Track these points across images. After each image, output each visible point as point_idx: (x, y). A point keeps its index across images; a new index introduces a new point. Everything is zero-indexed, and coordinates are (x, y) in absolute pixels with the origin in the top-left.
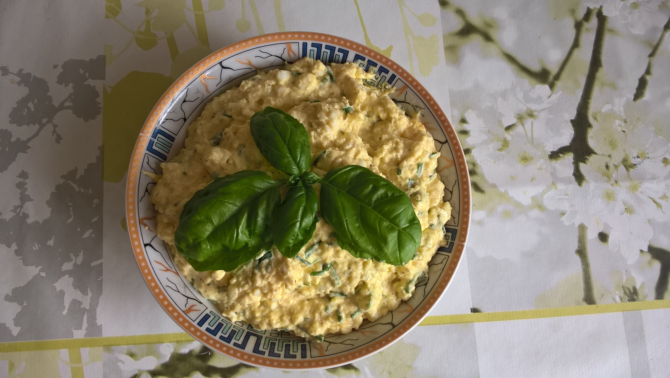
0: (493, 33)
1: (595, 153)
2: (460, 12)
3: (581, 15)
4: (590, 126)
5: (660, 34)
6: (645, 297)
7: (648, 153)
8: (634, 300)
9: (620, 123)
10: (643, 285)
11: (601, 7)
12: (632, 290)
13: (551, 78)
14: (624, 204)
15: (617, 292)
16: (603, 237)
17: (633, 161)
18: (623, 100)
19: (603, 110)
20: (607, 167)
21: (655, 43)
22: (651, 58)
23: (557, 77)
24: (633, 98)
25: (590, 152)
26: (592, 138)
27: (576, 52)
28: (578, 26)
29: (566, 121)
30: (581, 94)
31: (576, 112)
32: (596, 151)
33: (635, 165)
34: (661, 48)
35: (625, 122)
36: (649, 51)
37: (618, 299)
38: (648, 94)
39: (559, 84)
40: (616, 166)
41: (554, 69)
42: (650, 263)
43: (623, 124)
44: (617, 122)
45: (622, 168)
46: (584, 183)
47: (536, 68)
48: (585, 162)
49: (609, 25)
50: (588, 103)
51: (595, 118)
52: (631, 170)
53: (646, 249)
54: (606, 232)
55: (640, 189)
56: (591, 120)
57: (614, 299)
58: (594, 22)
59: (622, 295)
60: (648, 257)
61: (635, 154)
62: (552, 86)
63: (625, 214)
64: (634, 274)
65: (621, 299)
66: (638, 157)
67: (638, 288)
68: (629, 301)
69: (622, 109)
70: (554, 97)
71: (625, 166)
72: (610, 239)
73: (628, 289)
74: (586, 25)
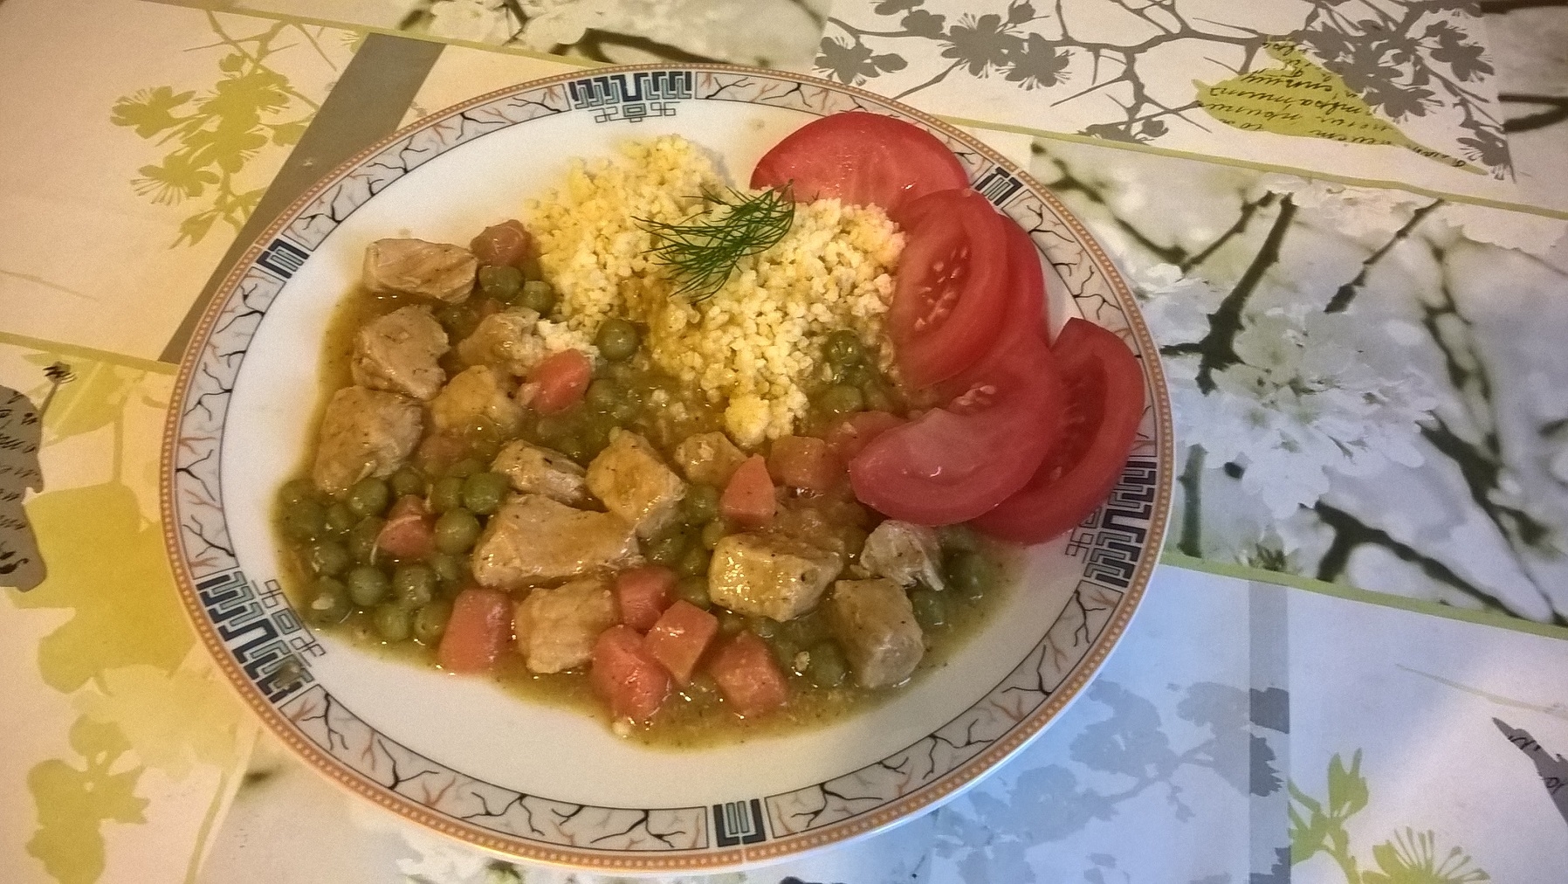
0: (1103, 193)
1: (1242, 362)
2: (1060, 163)
3: (1255, 197)
4: (1241, 328)
5: (1388, 241)
6: (1299, 570)
7: (1339, 382)
8: (1276, 569)
9: (1296, 334)
10: (1296, 552)
11: (1291, 194)
12: (1274, 555)
13: (1186, 260)
14: (1283, 435)
15: (1245, 551)
16: (1234, 470)
17: (1311, 386)
18: (1307, 308)
19: (1269, 313)
20: (1261, 383)
21: (1378, 249)
22: (1368, 266)
23: (1198, 260)
24: (1324, 308)
25: (1235, 359)
26: (1240, 343)
27: (1237, 238)
28: (1248, 210)
29: (1201, 314)
30: (1234, 287)
31: (1219, 307)
32: (1243, 358)
33: (1312, 391)
34: (1387, 256)
35: (1306, 334)
36: (1367, 257)
37: (1245, 561)
38: (1352, 309)
39: (1198, 269)
40: (1277, 386)
41: (1194, 250)
42: (1315, 526)
43: (1300, 336)
44: (1290, 333)
45: (1287, 390)
46: (1213, 393)
47: (1164, 242)
48: (1221, 369)
49: (1298, 217)
50: (1243, 300)
51: (1252, 320)
52: (1304, 396)
53: (1311, 505)
54: (1240, 463)
55: (1315, 423)
56: (1244, 321)
57: (1237, 559)
58: (1275, 209)
59: (1254, 556)
60: (1314, 517)
61: (1315, 378)
62: (1185, 269)
63: (1281, 450)
64: (1282, 532)
65: (1251, 561)
66: (1320, 382)
67: (1286, 552)
68: (1267, 568)
69: (1302, 318)
70: (1186, 282)
71: (1292, 388)
72: (1246, 476)
73: (1267, 551)
74: (1261, 210)
